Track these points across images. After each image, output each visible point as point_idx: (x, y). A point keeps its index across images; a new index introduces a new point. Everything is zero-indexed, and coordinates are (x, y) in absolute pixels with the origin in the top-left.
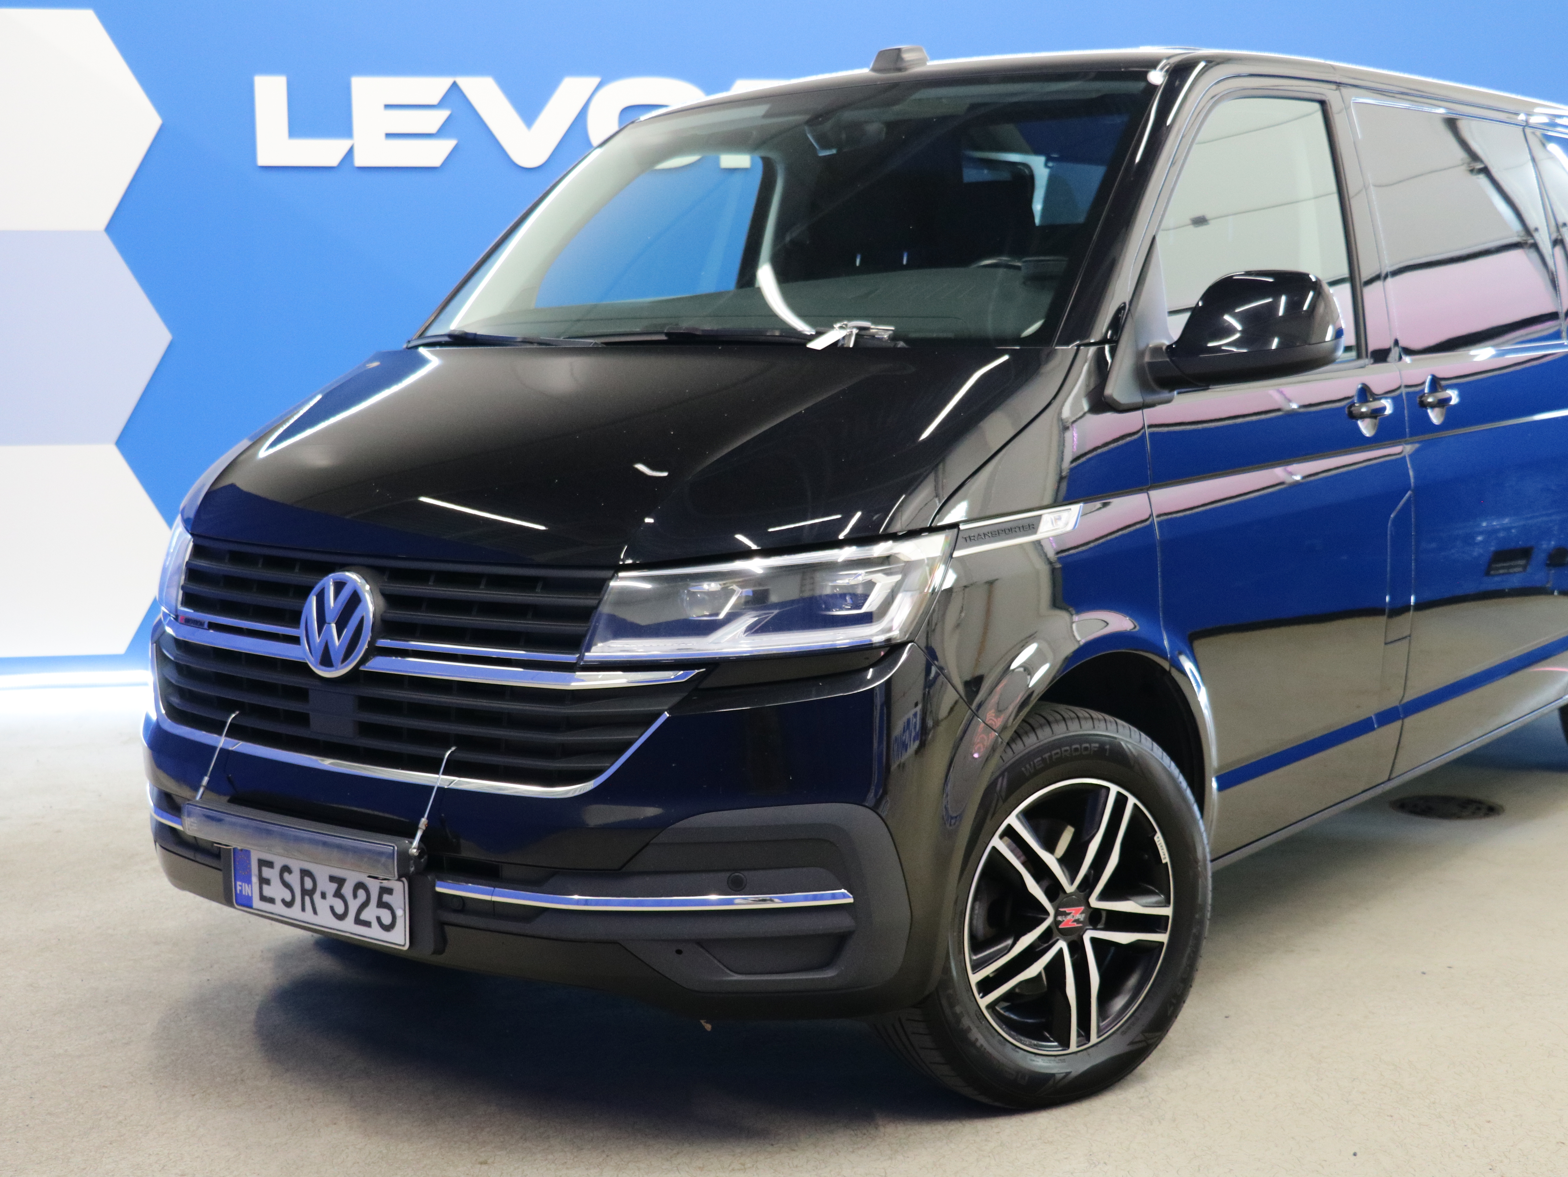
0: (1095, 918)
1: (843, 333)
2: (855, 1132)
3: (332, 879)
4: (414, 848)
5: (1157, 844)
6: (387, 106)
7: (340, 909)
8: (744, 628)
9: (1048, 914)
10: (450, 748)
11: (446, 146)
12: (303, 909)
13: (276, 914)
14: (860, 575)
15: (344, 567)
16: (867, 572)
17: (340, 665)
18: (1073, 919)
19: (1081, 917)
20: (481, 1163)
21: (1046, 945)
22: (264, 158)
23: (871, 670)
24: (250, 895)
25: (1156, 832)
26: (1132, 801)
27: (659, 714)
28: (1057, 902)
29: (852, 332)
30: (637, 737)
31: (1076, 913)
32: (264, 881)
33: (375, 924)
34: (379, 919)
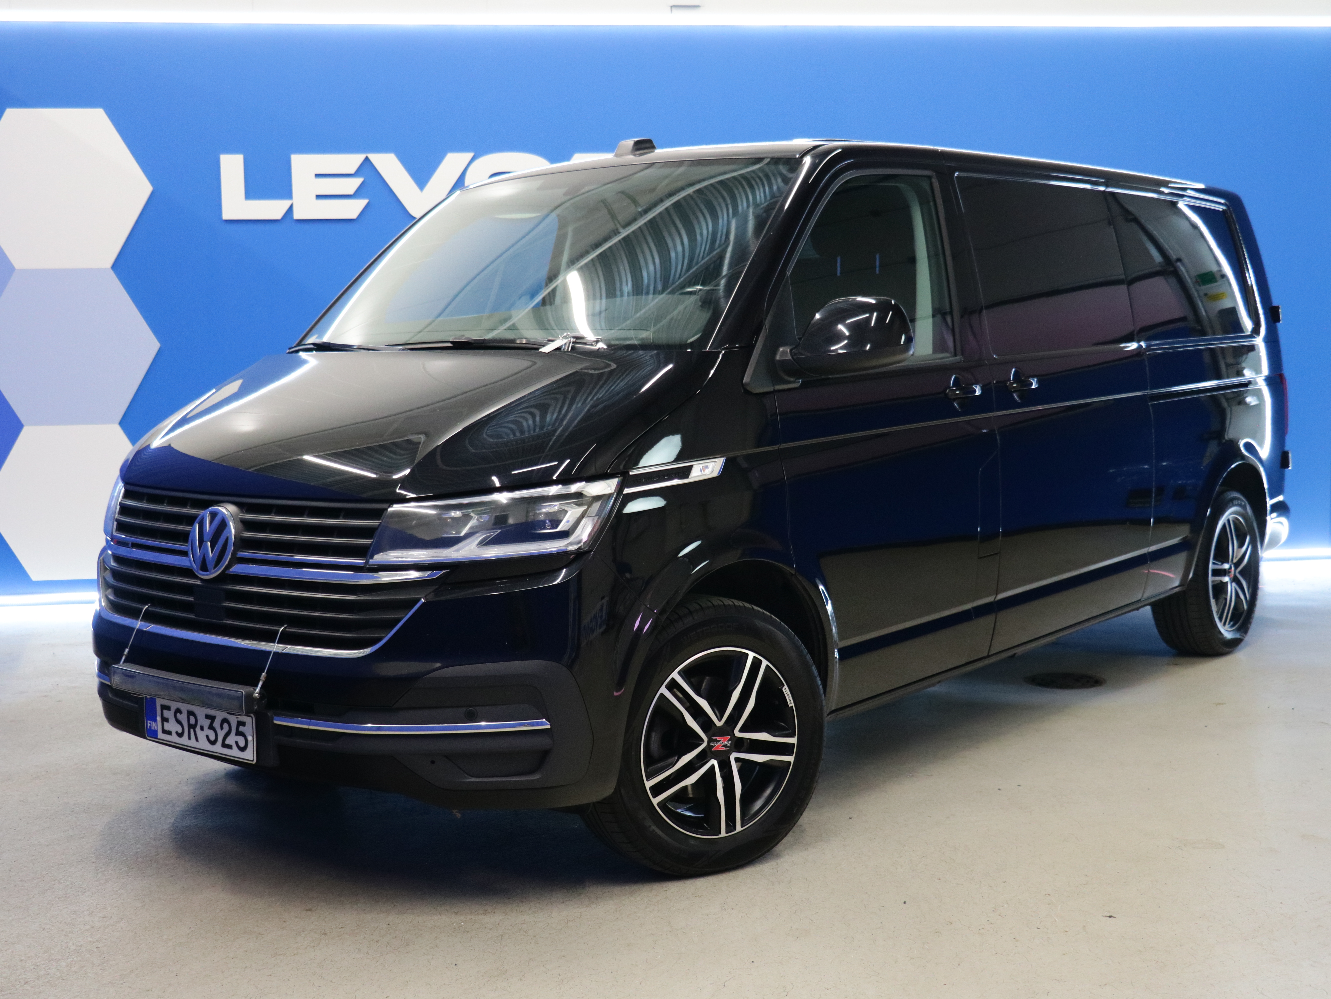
0: (740, 745)
1: (565, 341)
2: (568, 891)
3: (207, 717)
4: (257, 693)
5: (785, 693)
6: (317, 176)
7: (212, 738)
8: (477, 542)
9: (703, 741)
10: (283, 626)
11: (361, 204)
12: (190, 738)
13: (172, 742)
14: (556, 505)
15: (217, 503)
16: (560, 504)
17: (213, 571)
18: (723, 744)
19: (729, 744)
20: (307, 910)
21: (703, 762)
22: (227, 214)
23: (565, 570)
24: (156, 729)
25: (784, 685)
26: (765, 663)
27: (419, 600)
28: (710, 733)
29: (571, 340)
30: (404, 616)
31: (724, 741)
32: (164, 720)
33: (235, 747)
34: (237, 743)
